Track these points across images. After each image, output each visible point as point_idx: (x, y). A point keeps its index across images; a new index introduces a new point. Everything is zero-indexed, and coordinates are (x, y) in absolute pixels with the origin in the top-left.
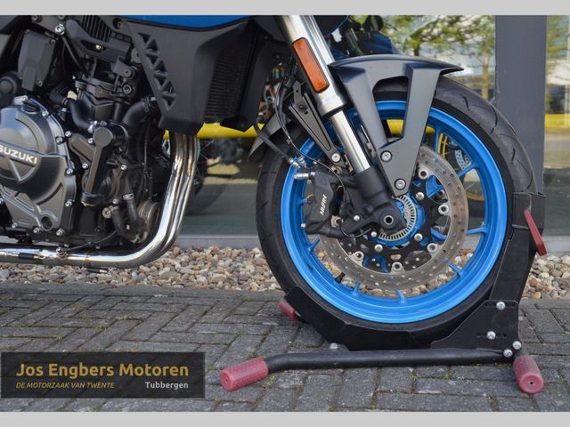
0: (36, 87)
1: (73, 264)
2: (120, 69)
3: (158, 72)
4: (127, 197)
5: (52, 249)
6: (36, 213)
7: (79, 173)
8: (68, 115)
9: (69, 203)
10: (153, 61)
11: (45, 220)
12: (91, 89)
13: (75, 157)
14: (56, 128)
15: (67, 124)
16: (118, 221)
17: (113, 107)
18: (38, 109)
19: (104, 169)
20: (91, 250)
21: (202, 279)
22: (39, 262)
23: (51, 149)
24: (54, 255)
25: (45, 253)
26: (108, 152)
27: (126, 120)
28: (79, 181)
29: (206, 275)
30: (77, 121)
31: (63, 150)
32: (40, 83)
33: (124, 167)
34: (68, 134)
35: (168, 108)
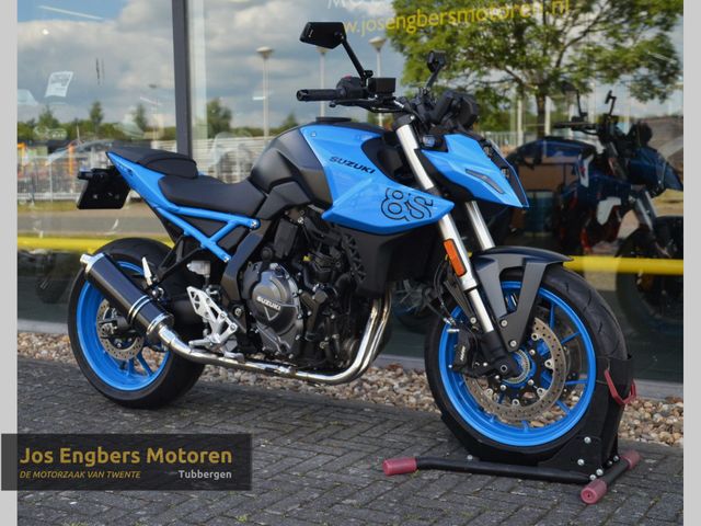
0: (284, 256)
1: (300, 378)
2: (334, 253)
3: (356, 259)
4: (335, 336)
5: (286, 366)
6: (277, 341)
7: (305, 318)
8: (302, 277)
9: (298, 337)
10: (353, 251)
11: (283, 347)
12: (317, 260)
13: (304, 307)
14: (292, 285)
15: (300, 285)
16: (328, 352)
18: (283, 274)
19: (320, 317)
20: (311, 371)
21: (413, 400)
22: (277, 375)
23: (290, 301)
24: (287, 371)
25: (282, 369)
26: (323, 306)
27: (337, 284)
28: (305, 323)
29: (417, 397)
30: (307, 283)
31: (296, 302)
32: (286, 254)
33: (333, 317)
34: (300, 291)
35: (361, 282)
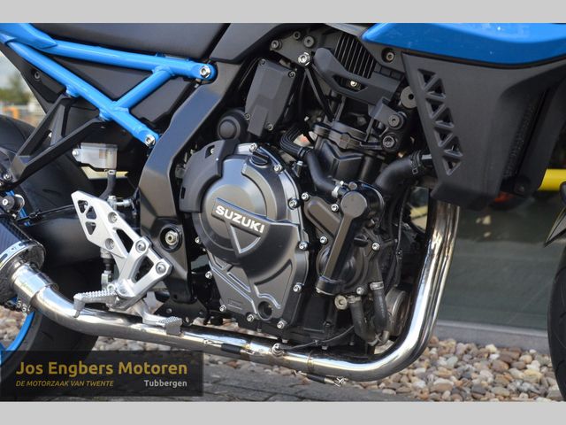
0: (265, 131)
1: (290, 365)
2: (386, 117)
3: (439, 123)
4: (375, 286)
5: (270, 343)
6: (253, 295)
7: (314, 247)
8: (305, 171)
9: (297, 288)
10: (435, 107)
11: (264, 306)
12: (334, 136)
13: (309, 226)
14: (290, 188)
15: (304, 182)
16: (358, 316)
17: (362, 162)
18: (269, 162)
19: (351, 245)
20: (316, 351)
22: (246, 357)
23: (281, 215)
24: (265, 350)
25: (255, 348)
26: (358, 224)
27: (381, 181)
28: (313, 258)
30: (317, 179)
31: (295, 217)
32: (271, 127)
33: (376, 246)
34: (305, 196)
35: (448, 172)
